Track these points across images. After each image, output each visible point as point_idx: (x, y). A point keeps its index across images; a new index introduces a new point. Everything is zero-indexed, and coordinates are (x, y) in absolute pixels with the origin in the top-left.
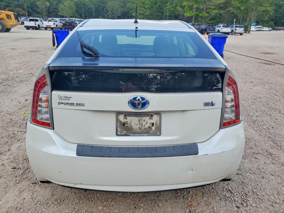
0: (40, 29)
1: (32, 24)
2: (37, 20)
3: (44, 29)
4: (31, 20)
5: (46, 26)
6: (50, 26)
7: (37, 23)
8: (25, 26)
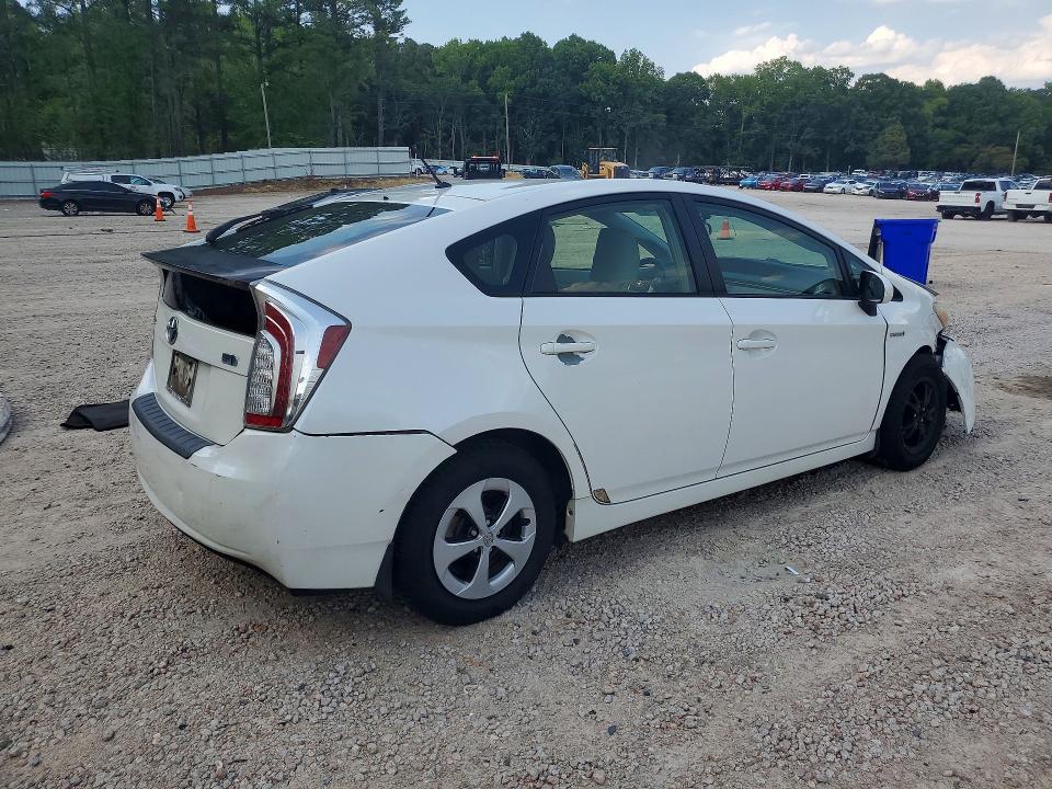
0: (993, 216)
1: (967, 199)
2: (991, 187)
3: (1005, 216)
4: (968, 187)
5: (1014, 208)
6: (1033, 206)
7: (986, 196)
8: (940, 208)
